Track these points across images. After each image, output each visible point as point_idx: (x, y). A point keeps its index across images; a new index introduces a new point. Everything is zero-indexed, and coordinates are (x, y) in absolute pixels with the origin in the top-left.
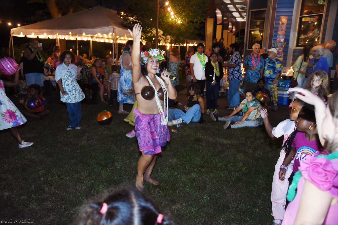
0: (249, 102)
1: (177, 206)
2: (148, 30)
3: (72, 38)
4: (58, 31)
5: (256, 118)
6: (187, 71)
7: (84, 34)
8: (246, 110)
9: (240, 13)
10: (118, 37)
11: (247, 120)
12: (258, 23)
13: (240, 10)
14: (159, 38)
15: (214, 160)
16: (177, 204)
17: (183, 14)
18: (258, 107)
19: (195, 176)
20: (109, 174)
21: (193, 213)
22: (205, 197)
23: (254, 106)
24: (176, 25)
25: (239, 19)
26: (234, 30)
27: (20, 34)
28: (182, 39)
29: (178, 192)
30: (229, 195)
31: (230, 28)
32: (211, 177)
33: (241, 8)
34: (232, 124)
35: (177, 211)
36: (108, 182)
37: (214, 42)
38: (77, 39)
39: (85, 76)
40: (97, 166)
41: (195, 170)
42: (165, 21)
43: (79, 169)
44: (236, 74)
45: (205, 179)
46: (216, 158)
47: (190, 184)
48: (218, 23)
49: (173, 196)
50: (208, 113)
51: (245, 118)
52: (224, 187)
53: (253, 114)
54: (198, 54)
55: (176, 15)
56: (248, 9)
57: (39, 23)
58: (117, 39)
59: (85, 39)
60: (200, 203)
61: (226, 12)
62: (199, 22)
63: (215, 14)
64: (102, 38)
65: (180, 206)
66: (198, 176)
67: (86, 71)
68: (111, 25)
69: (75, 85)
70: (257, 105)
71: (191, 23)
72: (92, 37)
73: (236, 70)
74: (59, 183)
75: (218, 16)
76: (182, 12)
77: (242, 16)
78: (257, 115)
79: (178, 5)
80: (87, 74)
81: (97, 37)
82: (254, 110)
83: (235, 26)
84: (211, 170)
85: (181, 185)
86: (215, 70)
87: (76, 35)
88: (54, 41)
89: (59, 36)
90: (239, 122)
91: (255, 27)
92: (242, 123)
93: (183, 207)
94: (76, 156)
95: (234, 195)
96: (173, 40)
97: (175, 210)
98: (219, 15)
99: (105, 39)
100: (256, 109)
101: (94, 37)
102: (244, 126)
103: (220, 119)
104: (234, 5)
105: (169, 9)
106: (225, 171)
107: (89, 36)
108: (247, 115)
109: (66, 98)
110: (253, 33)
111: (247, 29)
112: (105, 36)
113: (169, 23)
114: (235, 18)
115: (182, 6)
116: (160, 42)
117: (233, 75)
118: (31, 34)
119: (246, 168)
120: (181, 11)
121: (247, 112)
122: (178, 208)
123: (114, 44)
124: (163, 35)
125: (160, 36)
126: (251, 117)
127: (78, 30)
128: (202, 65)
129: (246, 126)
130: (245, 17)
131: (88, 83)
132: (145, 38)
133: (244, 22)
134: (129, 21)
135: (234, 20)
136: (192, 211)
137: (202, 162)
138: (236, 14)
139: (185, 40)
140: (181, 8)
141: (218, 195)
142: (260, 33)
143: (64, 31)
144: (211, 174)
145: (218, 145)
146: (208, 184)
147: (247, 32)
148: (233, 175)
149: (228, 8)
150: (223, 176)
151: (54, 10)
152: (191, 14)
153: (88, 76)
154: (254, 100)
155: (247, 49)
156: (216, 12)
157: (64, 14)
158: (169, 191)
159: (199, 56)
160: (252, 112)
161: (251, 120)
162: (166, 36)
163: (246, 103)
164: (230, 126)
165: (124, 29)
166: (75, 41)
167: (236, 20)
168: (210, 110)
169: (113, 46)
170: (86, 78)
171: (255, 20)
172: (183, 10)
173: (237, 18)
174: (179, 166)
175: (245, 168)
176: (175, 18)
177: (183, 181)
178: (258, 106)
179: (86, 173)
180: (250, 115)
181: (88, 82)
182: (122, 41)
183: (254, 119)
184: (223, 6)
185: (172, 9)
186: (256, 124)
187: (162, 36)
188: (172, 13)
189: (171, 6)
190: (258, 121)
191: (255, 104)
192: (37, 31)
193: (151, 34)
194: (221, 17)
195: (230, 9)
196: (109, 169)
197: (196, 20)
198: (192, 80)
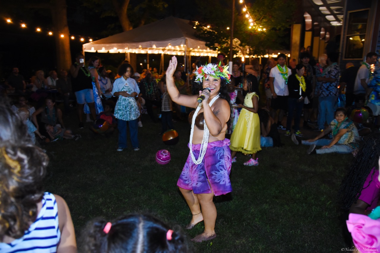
0: (340, 122)
1: (241, 241)
2: (224, 40)
3: (143, 52)
4: (128, 44)
5: (349, 142)
6: (267, 84)
7: (154, 47)
8: (336, 133)
9: (335, 15)
10: (191, 49)
11: (337, 144)
12: (360, 27)
13: (335, 12)
14: (236, 49)
15: (291, 190)
16: (242, 239)
17: (264, 20)
18: (352, 129)
19: (266, 207)
20: (170, 199)
21: (260, 250)
22: (276, 233)
23: (347, 127)
24: (255, 33)
25: (335, 24)
26: (327, 36)
27: (90, 49)
28: (262, 49)
29: (244, 225)
30: (307, 233)
31: (323, 34)
32: (286, 209)
33: (337, 10)
34: (318, 149)
35: (242, 246)
36: (168, 208)
37: (302, 51)
38: (147, 52)
39: (153, 92)
40: (158, 189)
41: (268, 200)
42: (243, 29)
43: (139, 192)
44: (333, 90)
45: (279, 211)
46: (294, 189)
47: (260, 216)
48: (307, 29)
49: (239, 229)
50: (288, 135)
51: (334, 142)
52: (301, 223)
53: (345, 137)
54: (278, 67)
55: (255, 22)
56: (345, 10)
57: (110, 37)
58: (190, 51)
59: (156, 52)
60: (270, 239)
61: (317, 15)
62: (282, 29)
63: (304, 19)
64: (174, 50)
65: (245, 241)
66: (271, 208)
67: (153, 86)
68: (183, 36)
69: (131, 101)
70: (350, 126)
71: (274, 31)
72: (163, 50)
73: (333, 85)
74: (117, 205)
75: (307, 20)
76: (263, 19)
77: (338, 20)
78: (351, 139)
79: (258, 11)
80: (155, 89)
81: (169, 50)
82: (347, 133)
83: (328, 32)
84: (287, 202)
85: (249, 216)
86: (301, 85)
87: (146, 48)
88: (124, 55)
89: (128, 50)
90: (327, 147)
91: (355, 31)
92: (331, 148)
93: (250, 243)
94: (137, 177)
95: (313, 233)
96: (252, 51)
97: (239, 245)
98: (309, 20)
99: (177, 51)
100: (350, 131)
101: (166, 49)
102: (333, 152)
103: (303, 142)
104: (328, 6)
105: (247, 16)
106: (304, 204)
107: (160, 49)
108: (337, 138)
109: (120, 114)
110: (351, 39)
111: (344, 35)
112: (177, 48)
113: (247, 31)
114: (329, 22)
115: (262, 12)
116: (237, 53)
117: (329, 90)
118: (101, 49)
119: (331, 203)
120: (261, 17)
121: (338, 135)
122: (243, 243)
123: (185, 56)
124: (241, 45)
125: (238, 47)
126: (343, 141)
127: (148, 43)
128: (284, 79)
129: (335, 151)
130: (341, 21)
131: (155, 100)
132: (220, 49)
133: (340, 27)
134: (202, 32)
135: (328, 25)
136: (259, 248)
137: (276, 191)
138: (330, 18)
139: (267, 51)
140: (261, 14)
141: (292, 232)
142: (361, 39)
143: (134, 44)
144: (286, 206)
145: (298, 173)
146: (282, 218)
147: (344, 38)
148: (313, 210)
149: (320, 11)
150: (300, 209)
151: (126, 24)
152: (273, 21)
153: (156, 92)
154: (347, 120)
155: (344, 59)
156: (305, 16)
157: (134, 27)
158: (235, 223)
159: (280, 69)
160: (344, 135)
161: (343, 144)
162: (244, 46)
163: (336, 124)
164: (314, 152)
165: (197, 40)
166: (146, 55)
167: (331, 24)
168: (290, 132)
169: (185, 59)
170: (154, 94)
171: (354, 24)
172: (264, 17)
173: (331, 23)
174: (249, 195)
175: (329, 202)
176: (254, 26)
177: (252, 212)
178: (352, 127)
179: (145, 196)
180: (342, 138)
181: (156, 98)
182: (195, 53)
183: (346, 143)
184: (313, 9)
185: (251, 16)
186: (349, 150)
187: (239, 47)
188: (251, 20)
189: (250, 13)
190: (351, 146)
191: (347, 125)
192: (107, 45)
193: (227, 45)
194: (311, 22)
195: (322, 12)
196: (171, 194)
197: (279, 27)
198: (272, 96)
